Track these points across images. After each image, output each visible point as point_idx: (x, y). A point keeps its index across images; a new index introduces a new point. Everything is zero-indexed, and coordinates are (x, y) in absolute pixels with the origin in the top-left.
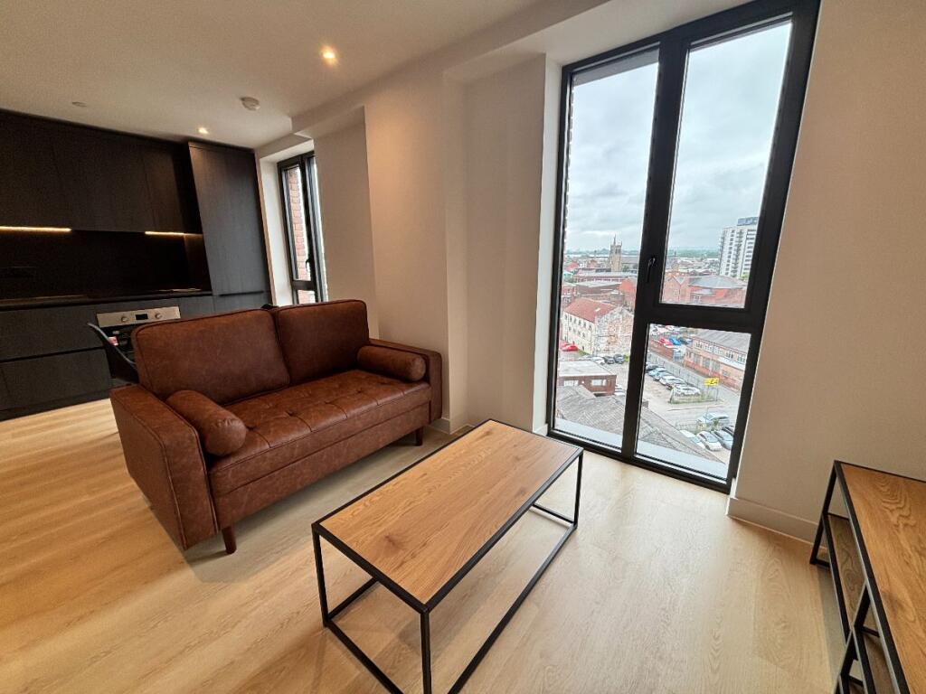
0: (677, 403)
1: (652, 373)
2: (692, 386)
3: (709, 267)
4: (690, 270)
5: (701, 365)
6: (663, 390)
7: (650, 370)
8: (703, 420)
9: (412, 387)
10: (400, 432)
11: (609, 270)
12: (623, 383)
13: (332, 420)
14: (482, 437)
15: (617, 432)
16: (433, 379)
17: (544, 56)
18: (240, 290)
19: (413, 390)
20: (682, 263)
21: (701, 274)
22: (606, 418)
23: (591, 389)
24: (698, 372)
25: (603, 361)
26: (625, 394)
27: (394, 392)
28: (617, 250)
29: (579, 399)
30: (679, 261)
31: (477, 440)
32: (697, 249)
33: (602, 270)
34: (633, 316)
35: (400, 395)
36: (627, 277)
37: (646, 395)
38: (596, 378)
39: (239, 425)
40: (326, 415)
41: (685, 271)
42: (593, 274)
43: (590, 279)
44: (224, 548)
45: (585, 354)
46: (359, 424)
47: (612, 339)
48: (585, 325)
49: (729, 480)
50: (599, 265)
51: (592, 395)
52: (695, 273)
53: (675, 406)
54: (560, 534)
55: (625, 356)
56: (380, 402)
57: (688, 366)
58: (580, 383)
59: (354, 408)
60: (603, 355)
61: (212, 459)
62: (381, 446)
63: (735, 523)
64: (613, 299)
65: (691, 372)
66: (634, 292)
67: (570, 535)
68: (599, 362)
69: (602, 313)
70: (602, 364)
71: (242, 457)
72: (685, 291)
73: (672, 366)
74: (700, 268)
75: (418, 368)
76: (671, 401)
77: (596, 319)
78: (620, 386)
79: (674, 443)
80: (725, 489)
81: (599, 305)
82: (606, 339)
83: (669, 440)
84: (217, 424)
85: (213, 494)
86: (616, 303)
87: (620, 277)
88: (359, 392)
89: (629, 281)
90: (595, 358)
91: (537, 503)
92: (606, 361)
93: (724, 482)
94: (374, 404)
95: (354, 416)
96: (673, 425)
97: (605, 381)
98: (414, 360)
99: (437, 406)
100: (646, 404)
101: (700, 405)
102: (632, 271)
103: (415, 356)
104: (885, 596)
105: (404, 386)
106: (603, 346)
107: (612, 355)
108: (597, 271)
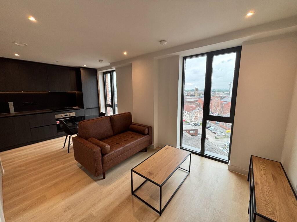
0: (218, 138)
1: (209, 128)
2: (222, 133)
3: (226, 95)
4: (220, 96)
5: (225, 126)
6: (213, 134)
7: (208, 128)
8: (226, 144)
9: (145, 136)
10: (142, 148)
11: (194, 96)
12: (200, 132)
13: (127, 145)
14: (166, 149)
15: (199, 148)
16: (150, 134)
17: (179, 55)
18: (92, 107)
19: (145, 137)
20: (218, 94)
21: (223, 97)
22: (195, 143)
23: (190, 134)
24: (224, 128)
25: (193, 125)
26: (201, 135)
27: (141, 137)
28: (197, 89)
29: (186, 137)
30: (216, 93)
31: (165, 150)
32: (222, 89)
33: (192, 96)
34: (203, 110)
35: (143, 138)
36: (200, 98)
37: (207, 135)
38: (191, 130)
39: (109, 146)
40: (126, 144)
41: (218, 96)
42: (189, 97)
43: (188, 98)
44: (102, 178)
45: (188, 122)
46: (133, 146)
47: (196, 117)
48: (187, 113)
49: (228, 161)
50: (191, 94)
51: (190, 136)
52: (222, 97)
53: (217, 139)
54: (186, 174)
55: (200, 123)
56: (138, 140)
57: (220, 126)
58: (186, 132)
59: (132, 142)
60: (193, 123)
61: (103, 155)
62: (138, 152)
63: (229, 172)
64: (196, 105)
65: (221, 128)
66: (203, 103)
67: (188, 174)
68: (192, 125)
69: (193, 109)
70: (193, 126)
71: (109, 154)
72: (219, 102)
73: (215, 126)
74: (223, 95)
75: (147, 131)
76: (216, 138)
77: (191, 111)
78: (199, 133)
79: (217, 152)
80: (227, 163)
81: (192, 107)
82: (194, 118)
83: (215, 150)
84: (104, 146)
85: (103, 163)
86: (197, 106)
87: (198, 98)
88: (132, 138)
89: (201, 99)
90: (191, 124)
91: (180, 167)
92: (194, 125)
93: (227, 161)
94: (137, 141)
95: (132, 144)
96: (217, 145)
97: (194, 131)
98: (145, 129)
99: (151, 141)
100: (208, 139)
101: (225, 139)
102: (202, 96)
103: (146, 128)
104: (255, 183)
105: (143, 136)
106: (193, 120)
107: (196, 123)
108: (191, 96)
